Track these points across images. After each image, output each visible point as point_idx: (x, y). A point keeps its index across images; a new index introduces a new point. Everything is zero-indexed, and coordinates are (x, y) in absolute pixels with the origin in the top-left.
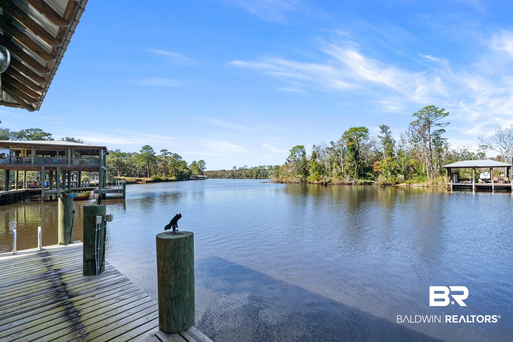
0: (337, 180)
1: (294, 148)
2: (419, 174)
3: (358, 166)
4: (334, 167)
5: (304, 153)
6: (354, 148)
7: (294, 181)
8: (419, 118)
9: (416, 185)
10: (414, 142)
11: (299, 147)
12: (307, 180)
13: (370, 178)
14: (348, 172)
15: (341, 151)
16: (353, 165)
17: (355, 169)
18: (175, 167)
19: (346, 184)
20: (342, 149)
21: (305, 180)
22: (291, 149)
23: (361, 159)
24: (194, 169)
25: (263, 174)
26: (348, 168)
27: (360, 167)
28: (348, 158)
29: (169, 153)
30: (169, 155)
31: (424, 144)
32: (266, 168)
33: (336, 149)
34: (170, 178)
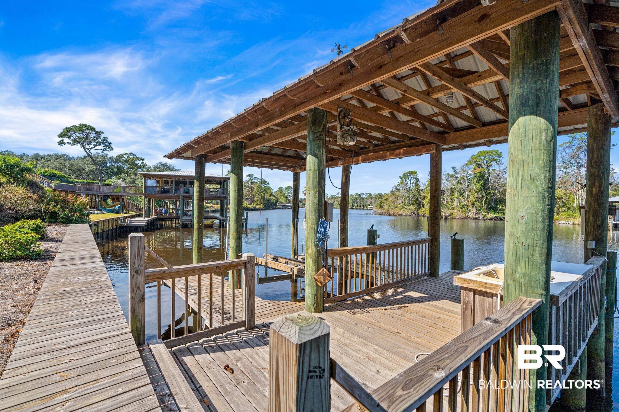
0: (460, 213)
1: (404, 174)
2: (568, 209)
3: (487, 198)
4: (456, 199)
5: (417, 180)
6: (483, 175)
7: (404, 213)
8: (571, 138)
9: (564, 222)
10: (564, 168)
11: (410, 173)
12: (420, 212)
13: (502, 211)
14: (473, 204)
15: (466, 178)
16: (480, 196)
17: (482, 201)
18: (262, 193)
19: (471, 219)
20: (467, 177)
21: (418, 213)
22: (402, 175)
23: (492, 189)
24: (281, 196)
25: (361, 203)
26: (474, 200)
27: (490, 199)
28: (475, 188)
29: (255, 178)
30: (255, 180)
31: (577, 171)
32: (364, 196)
33: (458, 176)
34: (258, 207)
